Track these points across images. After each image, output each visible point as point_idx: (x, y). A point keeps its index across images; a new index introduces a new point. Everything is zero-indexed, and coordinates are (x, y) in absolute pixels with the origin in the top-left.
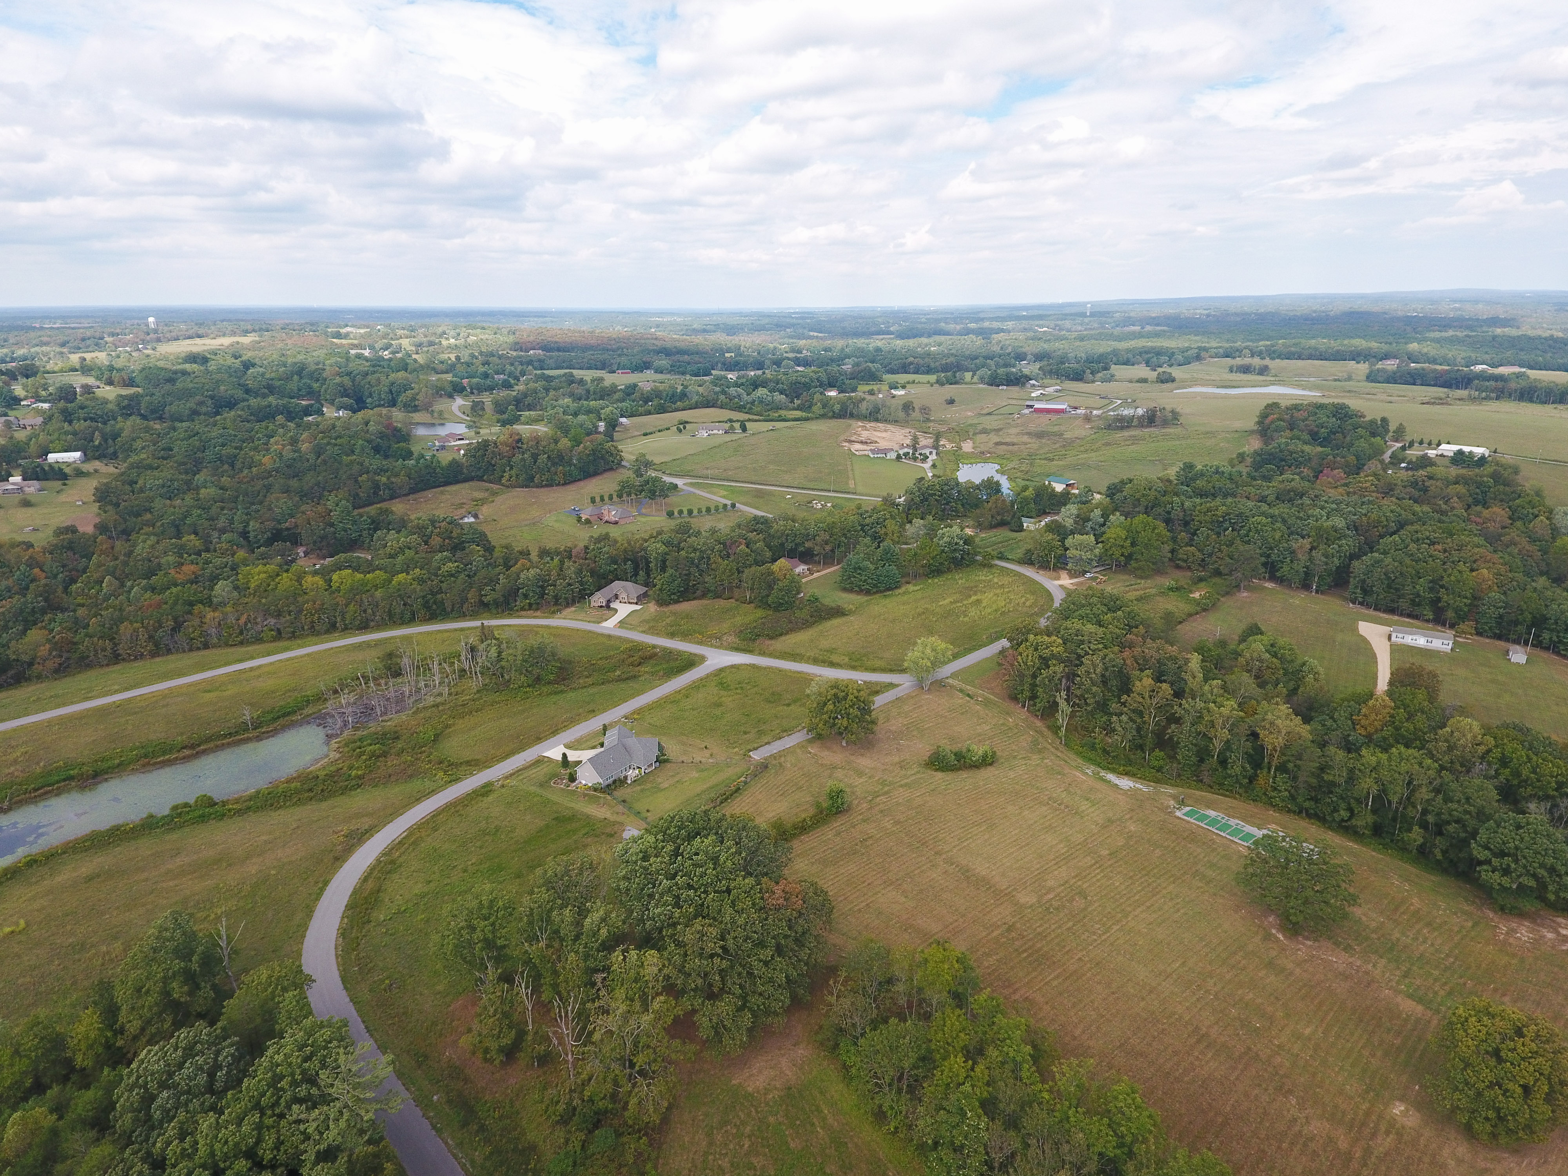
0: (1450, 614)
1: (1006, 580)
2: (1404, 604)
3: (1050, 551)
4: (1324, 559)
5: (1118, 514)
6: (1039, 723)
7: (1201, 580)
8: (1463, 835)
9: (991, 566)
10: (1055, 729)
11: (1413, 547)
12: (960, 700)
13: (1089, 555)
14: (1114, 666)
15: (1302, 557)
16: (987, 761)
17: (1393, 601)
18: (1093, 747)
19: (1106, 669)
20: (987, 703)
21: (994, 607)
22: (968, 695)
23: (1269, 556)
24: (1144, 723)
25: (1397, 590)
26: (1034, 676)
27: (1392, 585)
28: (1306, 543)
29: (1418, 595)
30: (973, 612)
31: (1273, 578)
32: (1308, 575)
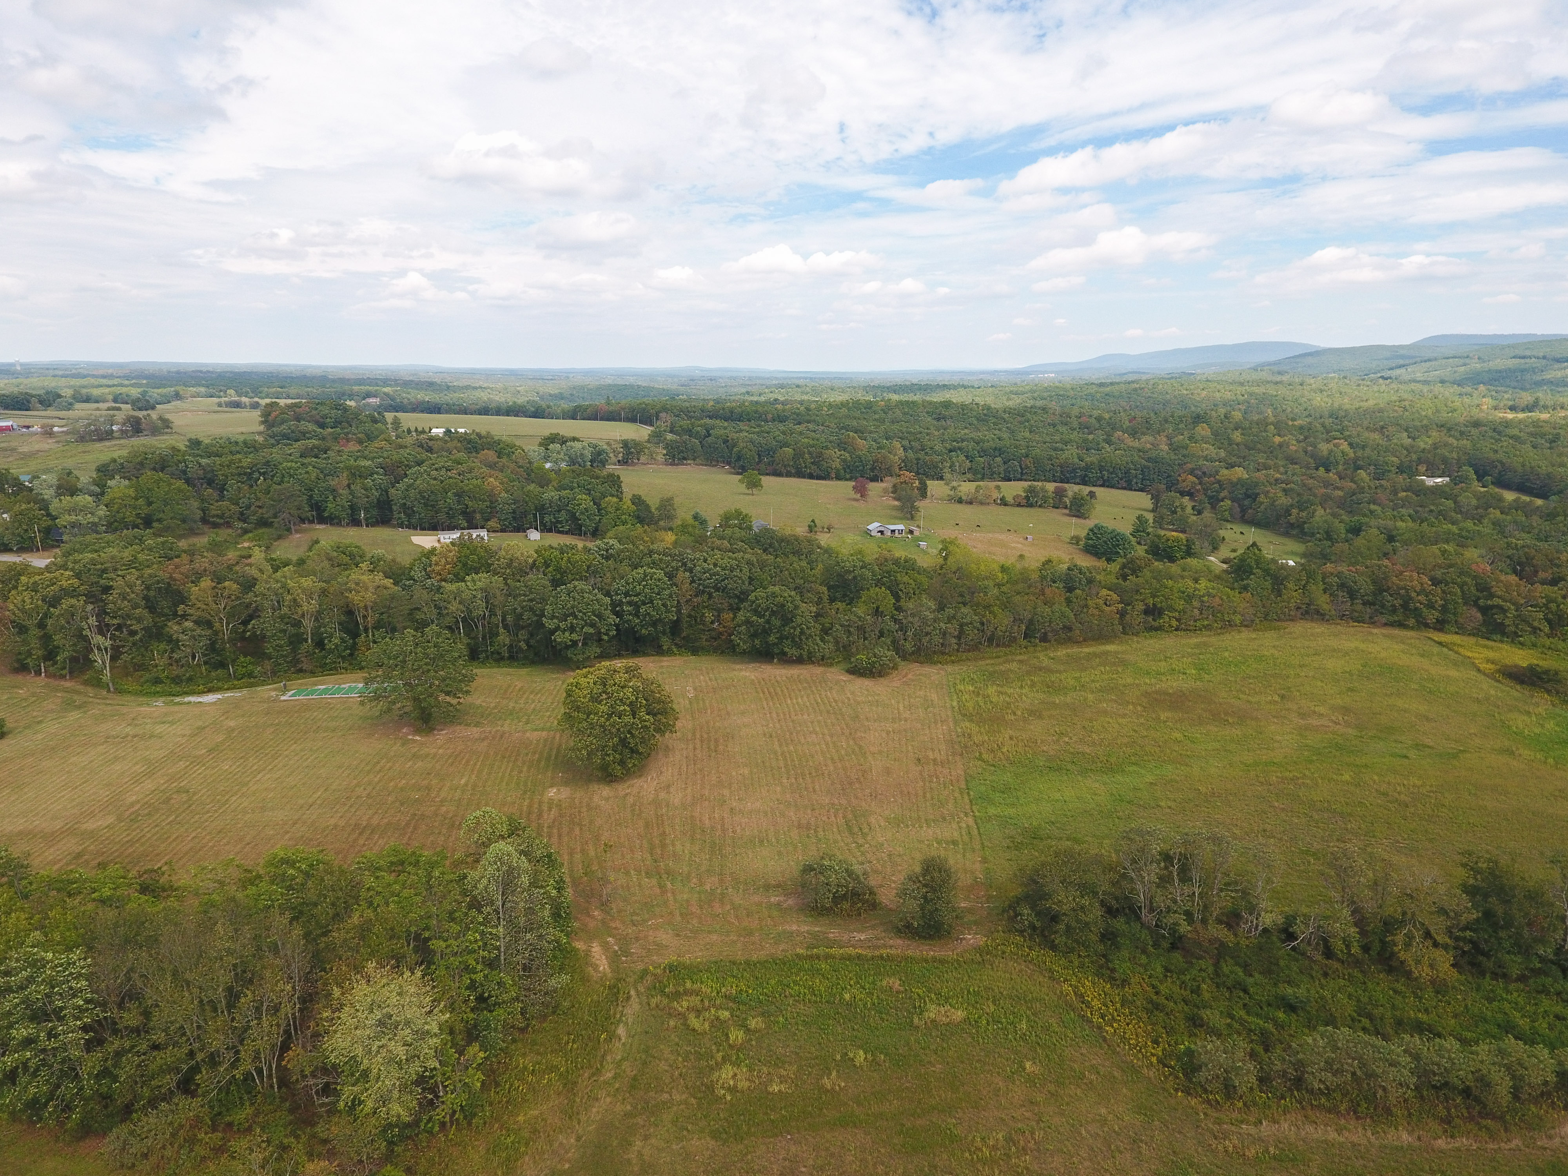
0: (478, 516)
2: (442, 517)
3: (30, 524)
4: (363, 493)
5: (117, 477)
6: (67, 684)
7: (246, 531)
13: (89, 518)
14: (158, 582)
15: (344, 493)
17: (432, 517)
19: (148, 588)
23: (311, 497)
24: (217, 633)
25: (432, 506)
27: (428, 502)
29: (451, 509)
31: (322, 520)
32: (354, 510)
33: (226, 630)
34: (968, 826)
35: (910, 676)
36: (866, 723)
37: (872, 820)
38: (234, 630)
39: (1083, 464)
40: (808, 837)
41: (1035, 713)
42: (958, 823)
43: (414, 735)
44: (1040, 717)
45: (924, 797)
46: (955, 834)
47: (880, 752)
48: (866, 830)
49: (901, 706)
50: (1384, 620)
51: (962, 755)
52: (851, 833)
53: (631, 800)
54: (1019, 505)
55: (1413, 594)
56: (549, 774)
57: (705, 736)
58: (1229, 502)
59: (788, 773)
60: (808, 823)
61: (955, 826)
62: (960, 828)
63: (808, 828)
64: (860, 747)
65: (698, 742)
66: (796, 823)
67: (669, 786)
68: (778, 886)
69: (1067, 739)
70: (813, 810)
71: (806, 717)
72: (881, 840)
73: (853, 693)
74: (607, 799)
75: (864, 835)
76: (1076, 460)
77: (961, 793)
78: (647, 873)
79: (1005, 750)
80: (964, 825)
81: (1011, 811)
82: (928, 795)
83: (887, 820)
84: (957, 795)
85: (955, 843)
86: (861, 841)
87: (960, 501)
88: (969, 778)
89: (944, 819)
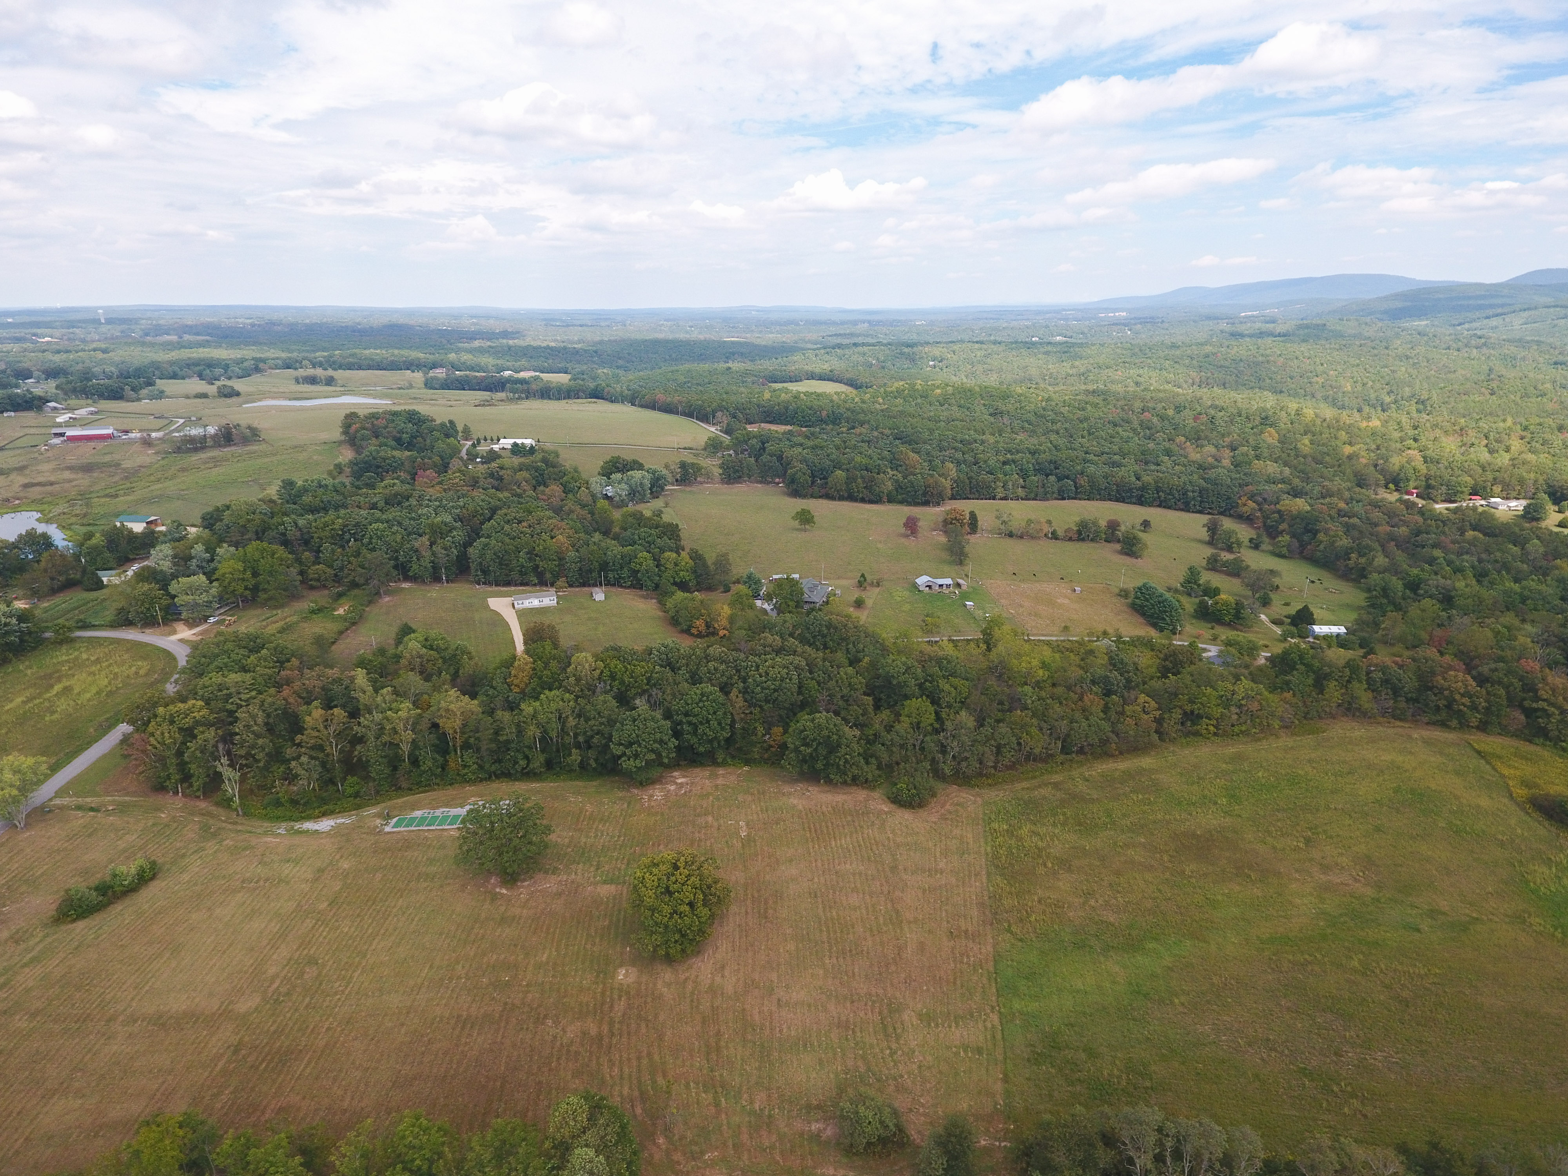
0: (548, 576)
1: (99, 652)
2: (515, 575)
3: (152, 603)
4: (443, 552)
5: (225, 545)
6: (203, 805)
7: (340, 595)
8: (604, 742)
9: (72, 640)
10: (227, 803)
11: (507, 527)
12: (80, 820)
13: (204, 597)
14: (276, 710)
15: (427, 554)
16: (144, 878)
17: (507, 575)
18: (278, 803)
19: (268, 716)
20: (122, 809)
21: (94, 690)
22: (92, 809)
23: (397, 559)
24: (328, 755)
25: (507, 565)
26: (180, 753)
27: (502, 561)
28: (425, 539)
29: (523, 566)
30: (63, 705)
31: (407, 578)
32: (436, 568)
33: (334, 751)
34: (993, 1026)
35: (947, 807)
36: (905, 877)
37: (906, 1017)
38: (341, 751)
39: (1139, 483)
40: (847, 1039)
41: (1064, 864)
42: (985, 1021)
43: (501, 887)
44: (1069, 870)
45: (955, 983)
46: (981, 1038)
47: (916, 920)
48: (899, 1031)
49: (938, 850)
50: (1426, 719)
51: (992, 924)
52: (887, 1035)
53: (690, 987)
54: (1070, 539)
55: (1457, 697)
56: (618, 949)
57: (756, 895)
58: (1287, 538)
59: (830, 951)
60: (847, 1021)
61: (980, 1025)
62: (986, 1028)
63: (847, 1028)
64: (897, 912)
65: (749, 902)
66: (836, 1020)
67: (723, 967)
68: (818, 1107)
69: (1092, 902)
70: (853, 1002)
71: (848, 866)
72: (913, 1044)
73: (893, 832)
74: (668, 985)
75: (898, 1038)
76: (1133, 479)
77: (989, 979)
78: (704, 1086)
79: (1033, 919)
80: (989, 1025)
81: (1033, 1006)
82: (958, 982)
83: (920, 1016)
84: (985, 980)
85: (979, 1051)
86: (894, 1046)
87: (1011, 535)
88: (998, 958)
89: (972, 1016)
